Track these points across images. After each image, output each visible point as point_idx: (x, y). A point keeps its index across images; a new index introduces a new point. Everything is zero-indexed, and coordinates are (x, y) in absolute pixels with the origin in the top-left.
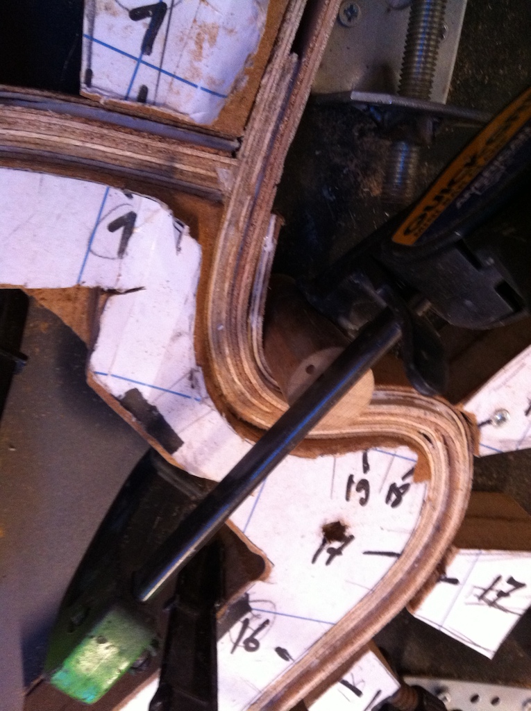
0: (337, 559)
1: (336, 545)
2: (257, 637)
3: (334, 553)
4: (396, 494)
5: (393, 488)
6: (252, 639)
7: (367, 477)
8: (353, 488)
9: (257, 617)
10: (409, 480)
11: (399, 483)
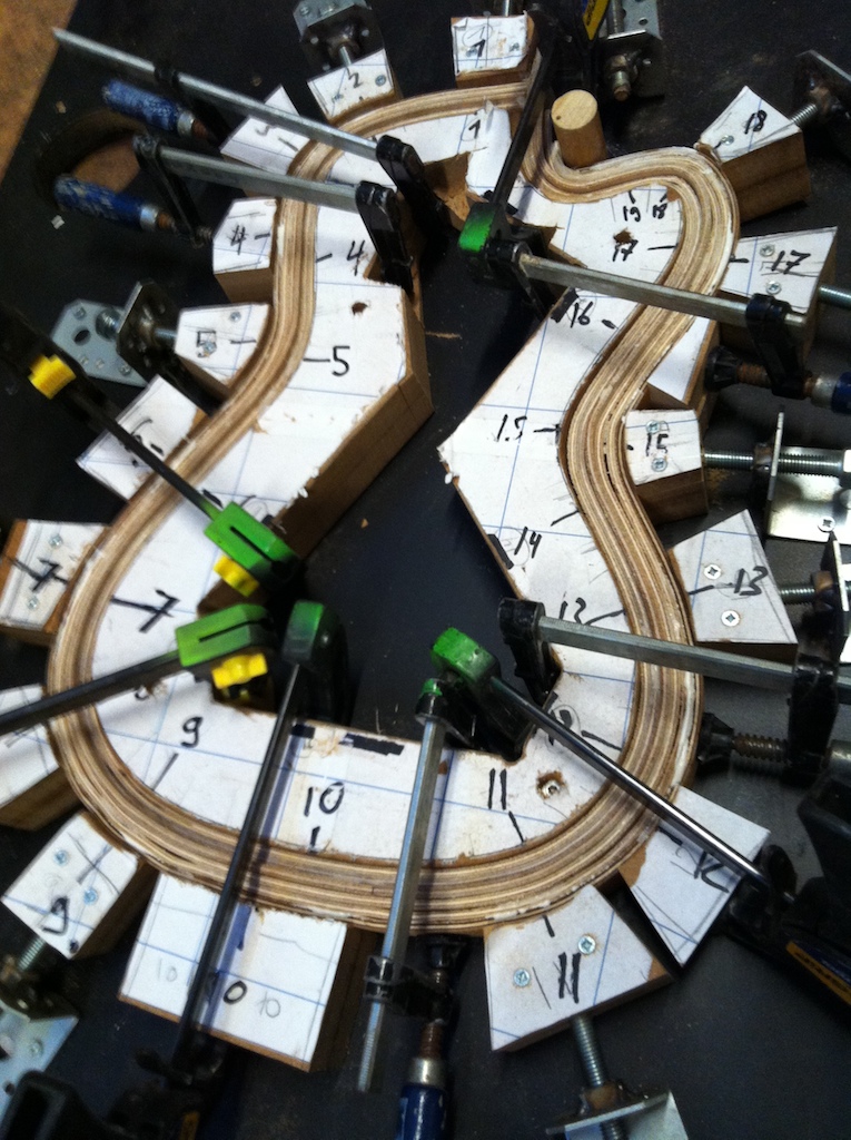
0: (630, 256)
1: (626, 247)
2: (587, 314)
3: (627, 253)
4: (659, 212)
5: (655, 208)
6: (583, 316)
7: (635, 205)
8: (628, 214)
9: (584, 301)
10: (665, 202)
11: (659, 204)
